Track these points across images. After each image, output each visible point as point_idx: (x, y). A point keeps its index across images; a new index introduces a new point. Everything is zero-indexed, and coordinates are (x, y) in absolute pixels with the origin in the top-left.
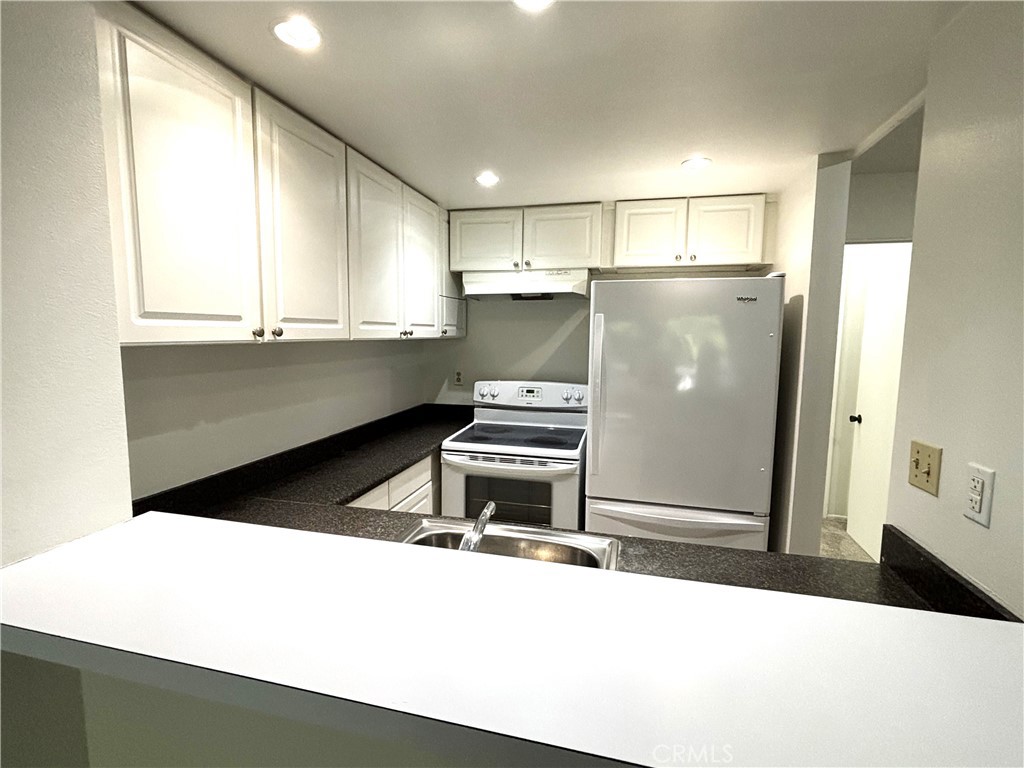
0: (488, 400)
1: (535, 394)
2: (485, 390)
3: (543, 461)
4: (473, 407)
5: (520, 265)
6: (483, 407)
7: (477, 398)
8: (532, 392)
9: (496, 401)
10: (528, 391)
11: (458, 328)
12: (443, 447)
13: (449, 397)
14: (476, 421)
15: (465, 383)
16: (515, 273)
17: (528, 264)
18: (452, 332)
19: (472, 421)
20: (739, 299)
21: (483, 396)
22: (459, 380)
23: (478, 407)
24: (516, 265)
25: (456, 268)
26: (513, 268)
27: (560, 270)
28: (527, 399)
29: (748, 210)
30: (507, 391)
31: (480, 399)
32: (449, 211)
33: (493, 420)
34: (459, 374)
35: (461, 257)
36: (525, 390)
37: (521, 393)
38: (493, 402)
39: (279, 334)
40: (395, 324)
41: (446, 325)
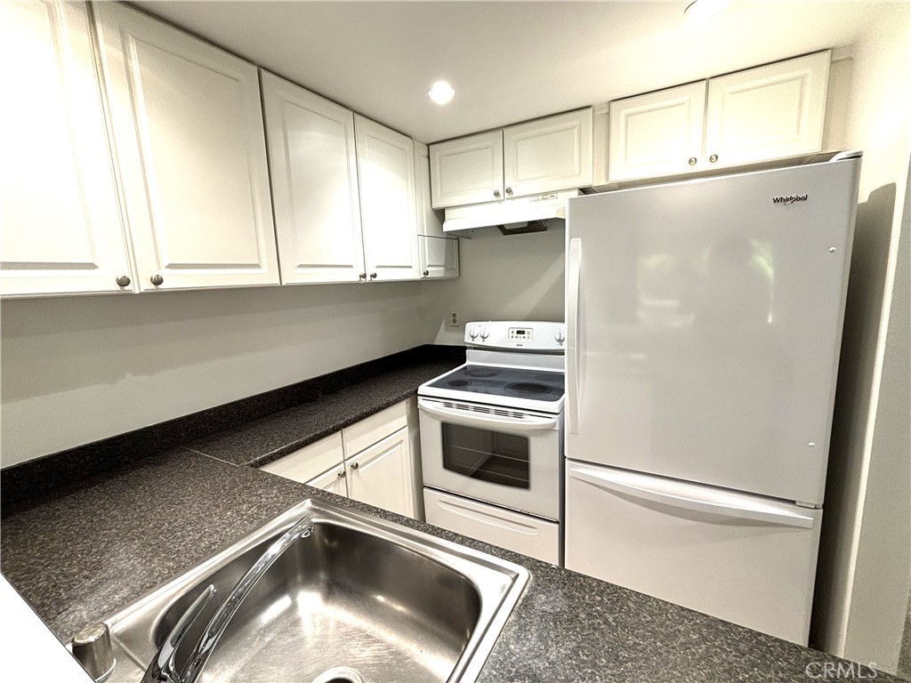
0: (479, 342)
1: (526, 335)
2: (475, 331)
3: (519, 413)
4: (465, 348)
5: (501, 193)
6: (475, 349)
7: (468, 340)
8: (523, 332)
9: (487, 343)
10: (518, 332)
11: (447, 267)
12: (419, 393)
13: (445, 338)
14: (468, 363)
15: (458, 324)
16: (497, 204)
17: (509, 191)
18: (436, 273)
19: (464, 362)
20: (776, 201)
21: (473, 337)
22: (455, 321)
23: (470, 348)
24: (497, 194)
25: (438, 204)
26: (494, 198)
27: (546, 194)
28: (518, 340)
29: (802, 78)
30: (496, 333)
31: (470, 341)
32: (428, 145)
33: (484, 362)
34: (454, 315)
35: (442, 193)
36: (515, 331)
37: (511, 334)
38: (484, 344)
39: (158, 281)
40: (351, 266)
41: (429, 266)
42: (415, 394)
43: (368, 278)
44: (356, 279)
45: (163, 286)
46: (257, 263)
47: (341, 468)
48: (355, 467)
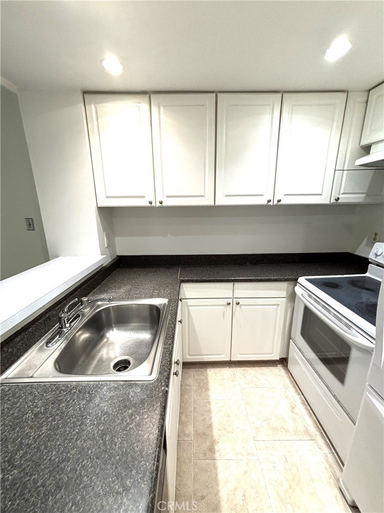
0: (380, 260)
2: (379, 251)
4: (369, 262)
6: (378, 265)
7: (372, 256)
12: (298, 281)
13: (365, 251)
14: (367, 274)
18: (351, 199)
21: (377, 255)
22: (375, 239)
23: (372, 263)
25: (365, 142)
31: (374, 258)
32: (369, 91)
34: (376, 234)
35: (371, 131)
39: (161, 203)
40: (262, 195)
41: (343, 193)
42: (295, 281)
43: (276, 202)
44: (264, 202)
45: (163, 204)
46: (203, 194)
47: (230, 301)
48: (238, 304)
